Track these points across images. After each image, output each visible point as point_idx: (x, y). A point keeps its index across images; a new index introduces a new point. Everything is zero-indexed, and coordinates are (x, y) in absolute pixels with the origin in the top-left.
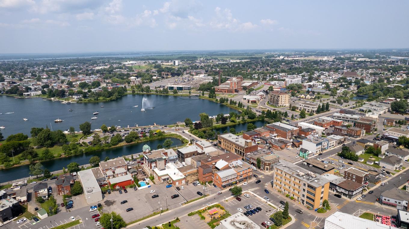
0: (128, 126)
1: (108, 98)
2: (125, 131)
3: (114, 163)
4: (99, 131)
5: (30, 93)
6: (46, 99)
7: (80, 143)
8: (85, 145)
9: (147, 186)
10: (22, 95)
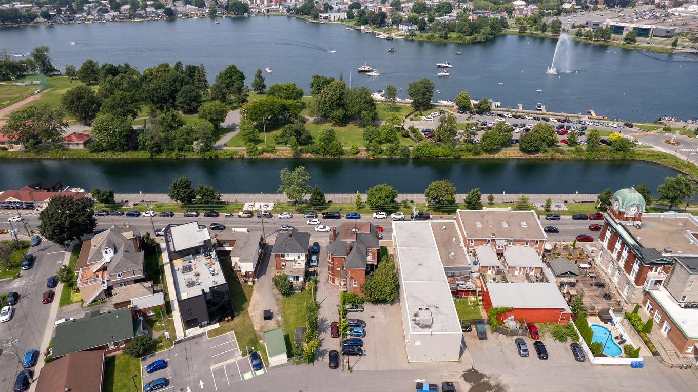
0: (520, 106)
1: (468, 37)
2: (514, 117)
3: (505, 225)
4: (448, 106)
5: (330, 15)
6: (352, 27)
7: (403, 128)
8: (415, 136)
9: (629, 361)
10: (316, 17)
